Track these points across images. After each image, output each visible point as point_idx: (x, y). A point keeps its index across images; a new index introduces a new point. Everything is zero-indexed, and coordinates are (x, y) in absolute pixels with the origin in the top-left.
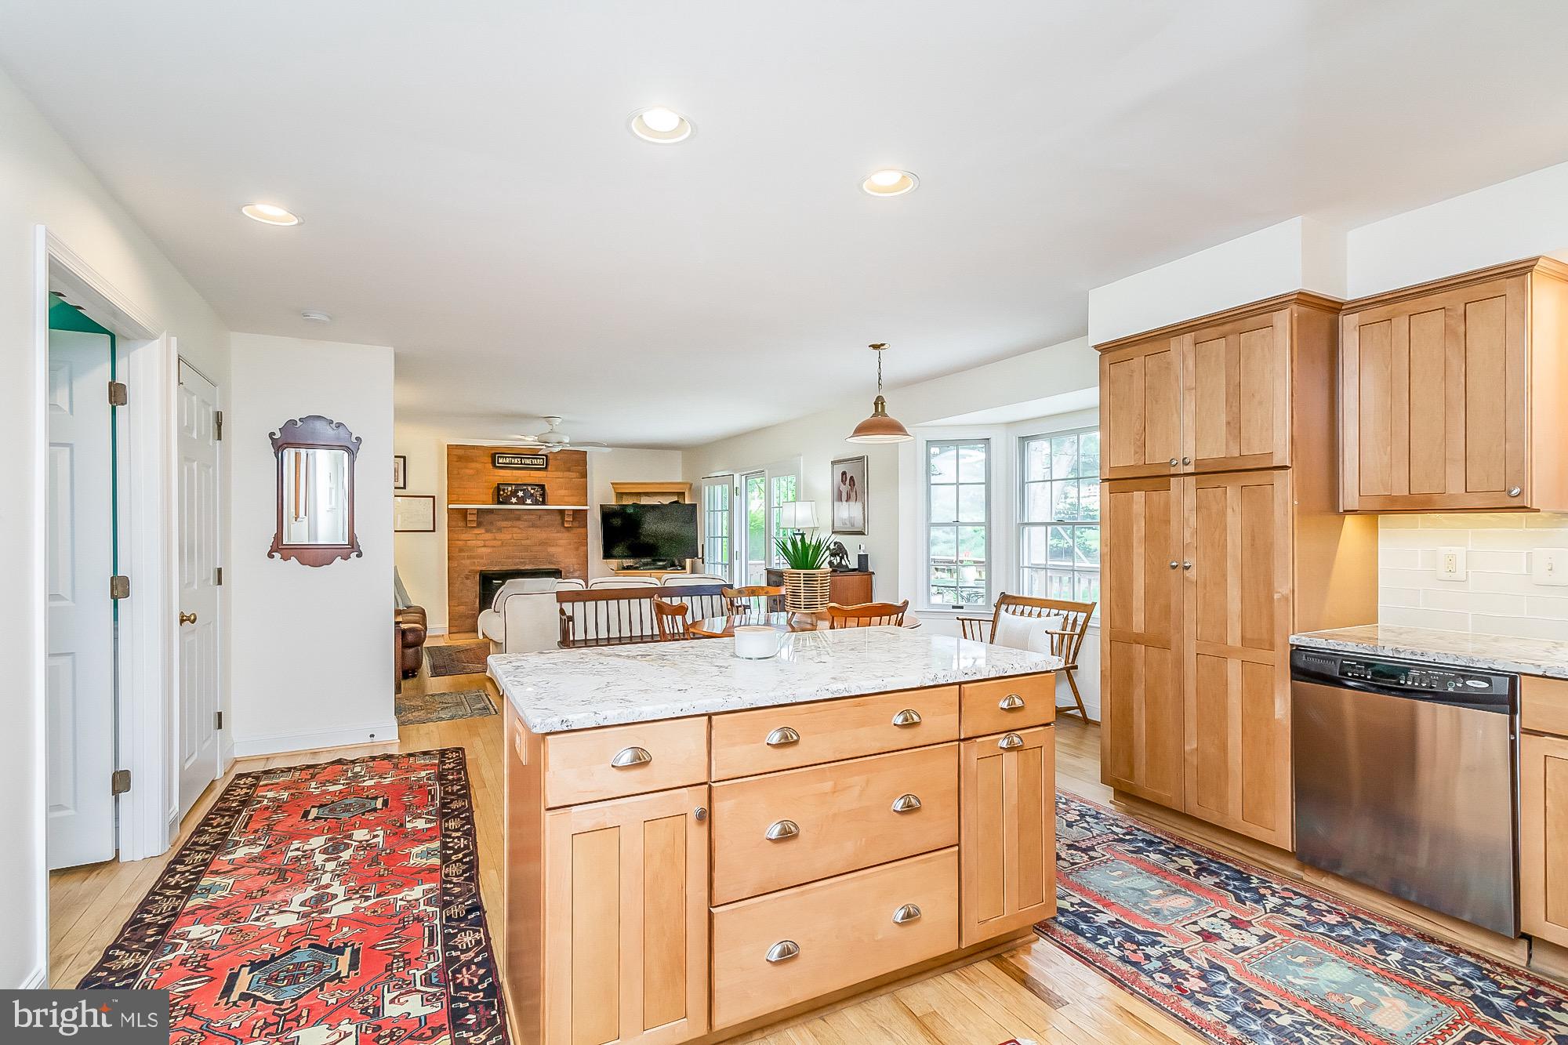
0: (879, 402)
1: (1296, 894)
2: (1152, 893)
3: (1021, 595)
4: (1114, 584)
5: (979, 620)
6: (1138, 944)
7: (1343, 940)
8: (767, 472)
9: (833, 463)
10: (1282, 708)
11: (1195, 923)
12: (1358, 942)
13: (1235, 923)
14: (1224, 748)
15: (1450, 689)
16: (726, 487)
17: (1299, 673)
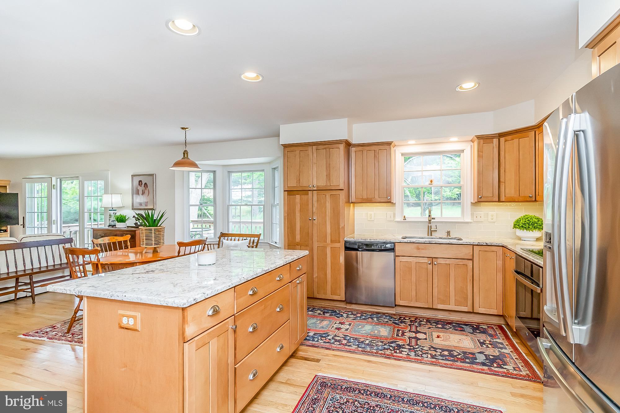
0: (185, 153)
1: (348, 312)
2: (317, 323)
3: (229, 233)
4: (289, 226)
5: (213, 244)
6: (325, 337)
7: (364, 319)
8: (81, 178)
9: (133, 176)
10: (342, 259)
11: (333, 327)
12: (367, 319)
13: (342, 323)
14: (326, 275)
15: (383, 248)
16: (46, 184)
17: (347, 249)
